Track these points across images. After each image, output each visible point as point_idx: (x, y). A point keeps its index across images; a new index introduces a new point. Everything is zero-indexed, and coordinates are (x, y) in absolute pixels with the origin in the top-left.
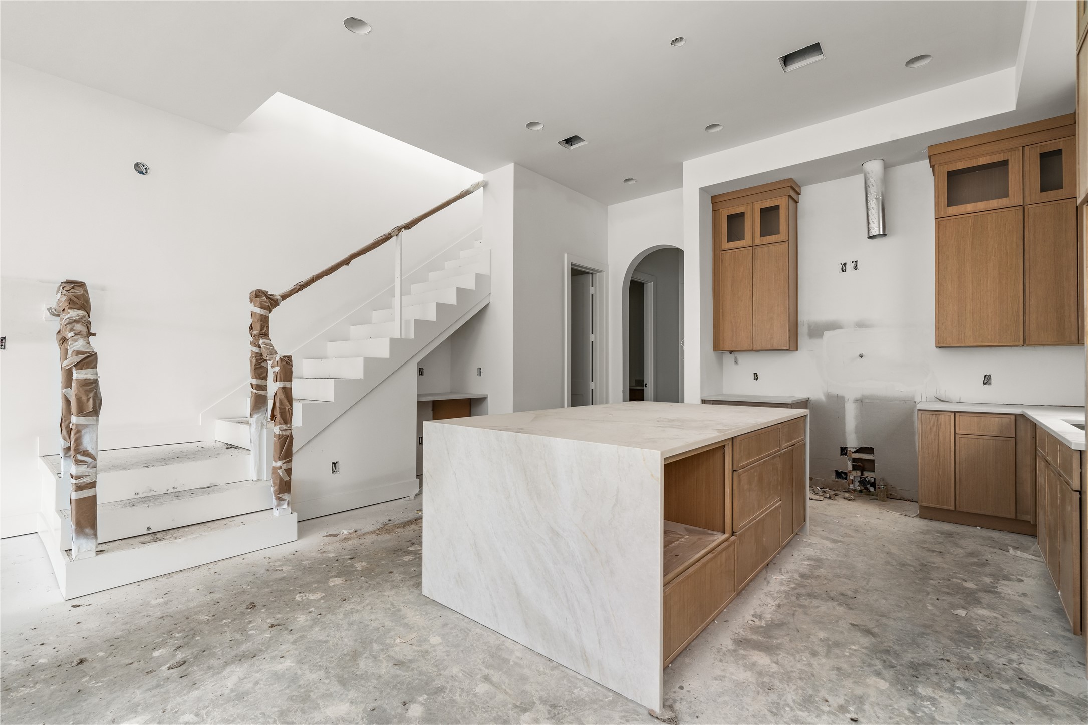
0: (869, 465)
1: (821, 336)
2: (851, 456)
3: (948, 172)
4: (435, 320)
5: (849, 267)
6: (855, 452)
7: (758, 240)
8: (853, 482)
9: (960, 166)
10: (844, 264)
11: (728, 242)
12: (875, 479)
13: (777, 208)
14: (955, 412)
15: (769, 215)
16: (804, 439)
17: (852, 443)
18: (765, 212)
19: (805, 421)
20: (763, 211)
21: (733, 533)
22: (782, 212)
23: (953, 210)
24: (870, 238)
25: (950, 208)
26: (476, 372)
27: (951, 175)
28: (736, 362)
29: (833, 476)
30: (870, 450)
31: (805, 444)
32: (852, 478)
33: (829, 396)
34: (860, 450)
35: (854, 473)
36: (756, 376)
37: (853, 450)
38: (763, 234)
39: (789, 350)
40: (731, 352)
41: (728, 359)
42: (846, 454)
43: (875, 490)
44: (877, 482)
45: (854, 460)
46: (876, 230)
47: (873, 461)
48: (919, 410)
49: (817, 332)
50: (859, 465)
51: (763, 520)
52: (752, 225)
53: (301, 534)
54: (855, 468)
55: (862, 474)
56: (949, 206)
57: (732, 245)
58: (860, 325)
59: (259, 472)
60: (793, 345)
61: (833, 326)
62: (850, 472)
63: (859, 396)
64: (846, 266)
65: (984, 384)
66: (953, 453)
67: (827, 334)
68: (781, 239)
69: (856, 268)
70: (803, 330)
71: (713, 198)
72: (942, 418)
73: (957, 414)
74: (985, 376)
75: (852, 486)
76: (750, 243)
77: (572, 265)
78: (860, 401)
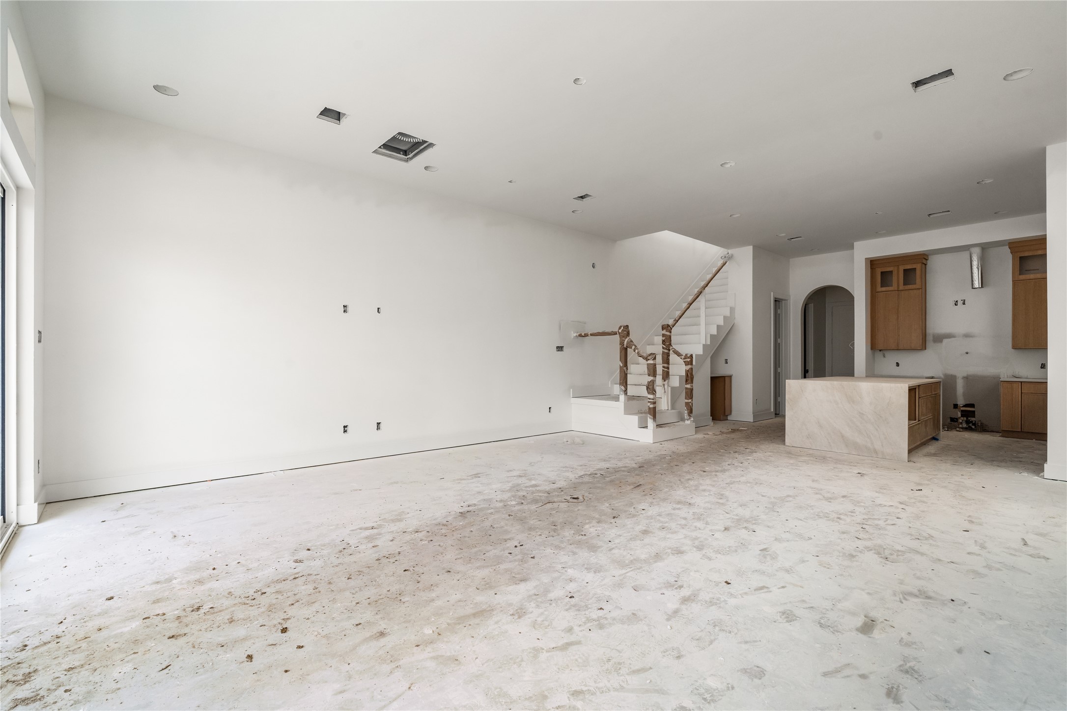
0: (973, 414)
1: (941, 341)
2: (960, 409)
3: (1020, 257)
4: (716, 334)
5: (960, 303)
6: (963, 407)
7: (902, 287)
8: (961, 423)
9: (1026, 254)
10: (957, 301)
11: (881, 287)
12: (975, 421)
13: (915, 269)
14: (1021, 382)
15: (909, 274)
16: (940, 393)
17: (961, 402)
18: (906, 271)
19: (940, 385)
20: (905, 271)
21: (919, 421)
22: (918, 272)
23: (1022, 277)
24: (973, 288)
25: (1021, 276)
26: (724, 361)
27: (1021, 258)
28: (884, 356)
29: (949, 420)
30: (972, 406)
31: (940, 395)
32: (961, 421)
33: (946, 376)
34: (966, 406)
35: (962, 418)
36: (898, 364)
37: (961, 406)
38: (905, 284)
39: (922, 350)
40: (880, 351)
41: (879, 355)
42: (957, 408)
43: (975, 427)
44: (976, 423)
45: (962, 411)
46: (977, 284)
47: (974, 411)
48: (1001, 381)
49: (939, 339)
50: (965, 414)
51: (927, 420)
52: (898, 278)
53: (696, 432)
54: (962, 416)
55: (967, 419)
56: (1020, 275)
57: (884, 289)
58: (967, 336)
59: (668, 407)
60: (924, 347)
61: (949, 336)
62: (960, 418)
63: (965, 375)
64: (958, 302)
65: (1041, 368)
66: (1020, 403)
67: (945, 341)
68: (917, 287)
69: (964, 304)
70: (930, 338)
71: (871, 261)
72: (1015, 385)
73: (1023, 383)
74: (1042, 364)
75: (961, 426)
76: (896, 289)
77: (775, 298)
78: (966, 378)
